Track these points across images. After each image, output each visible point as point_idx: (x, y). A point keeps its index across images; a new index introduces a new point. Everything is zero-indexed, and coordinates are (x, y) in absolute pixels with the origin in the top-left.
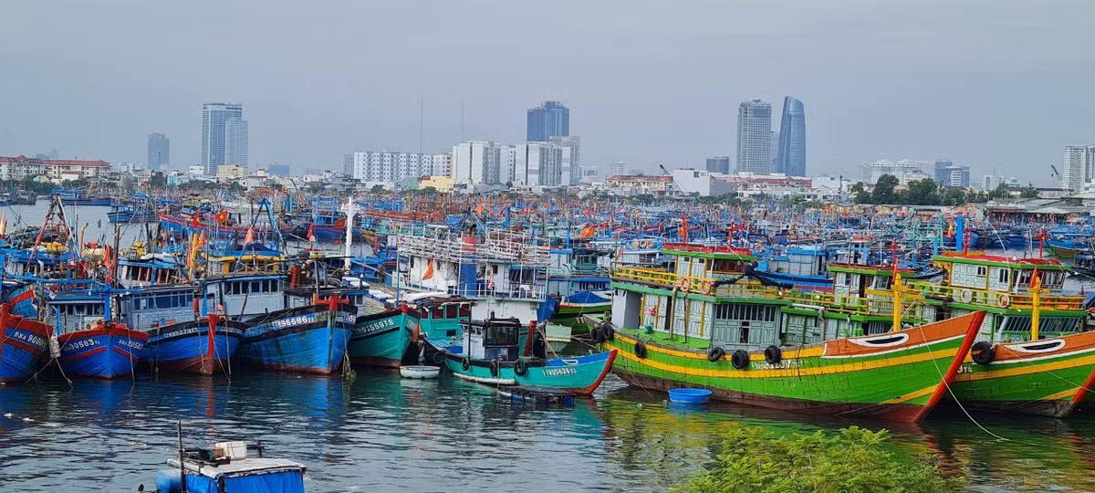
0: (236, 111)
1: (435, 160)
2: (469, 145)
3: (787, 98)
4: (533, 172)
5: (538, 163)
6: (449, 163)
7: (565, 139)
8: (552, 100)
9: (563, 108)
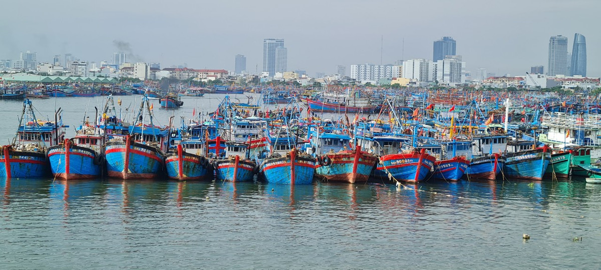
0: (281, 43)
1: (393, 69)
2: (412, 61)
3: (576, 34)
4: (447, 75)
5: (449, 71)
6: (400, 70)
7: (454, 57)
8: (446, 36)
9: (453, 40)
